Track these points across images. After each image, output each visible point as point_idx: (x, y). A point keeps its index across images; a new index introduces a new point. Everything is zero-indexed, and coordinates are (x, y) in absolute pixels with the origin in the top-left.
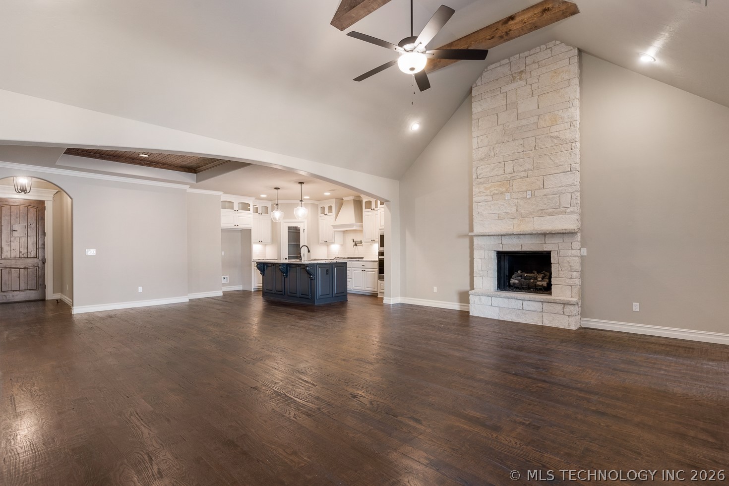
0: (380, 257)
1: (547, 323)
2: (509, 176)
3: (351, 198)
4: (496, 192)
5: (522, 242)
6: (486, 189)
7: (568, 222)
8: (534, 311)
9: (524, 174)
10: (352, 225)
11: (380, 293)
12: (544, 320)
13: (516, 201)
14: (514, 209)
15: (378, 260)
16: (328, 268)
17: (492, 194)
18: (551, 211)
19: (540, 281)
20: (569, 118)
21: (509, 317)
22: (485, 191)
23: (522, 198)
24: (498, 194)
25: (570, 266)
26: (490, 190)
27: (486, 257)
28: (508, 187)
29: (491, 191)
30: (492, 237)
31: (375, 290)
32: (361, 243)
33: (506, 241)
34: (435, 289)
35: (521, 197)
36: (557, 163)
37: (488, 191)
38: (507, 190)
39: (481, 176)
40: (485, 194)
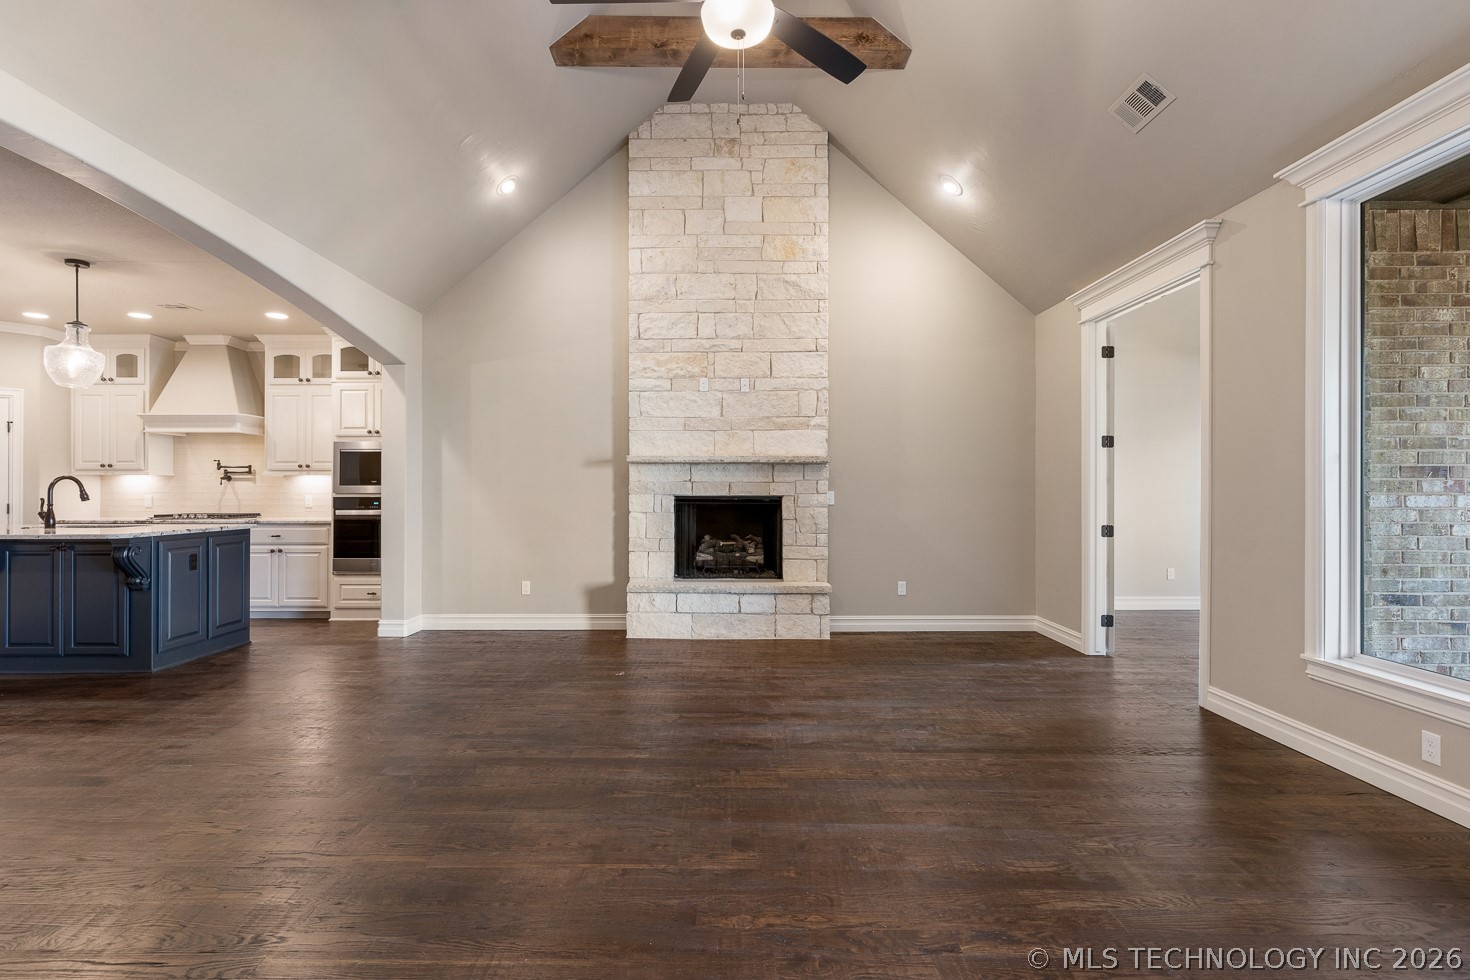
0: (338, 512)
1: (784, 634)
2: (707, 344)
3: (222, 340)
4: (681, 373)
5: (730, 479)
6: (659, 363)
7: (809, 444)
8: (759, 614)
9: (735, 344)
10: (230, 420)
11: (337, 609)
12: (779, 628)
13: (719, 395)
14: (716, 412)
15: (330, 518)
16: (193, 551)
17: (671, 375)
18: (784, 420)
19: (751, 554)
20: (815, 254)
21: (713, 631)
22: (657, 369)
23: (731, 392)
24: (684, 377)
25: (815, 524)
26: (669, 366)
27: (658, 509)
28: (704, 365)
29: (670, 370)
30: (671, 467)
31: (319, 602)
32: (250, 472)
33: (699, 475)
34: (526, 587)
35: (730, 388)
36: (795, 333)
37: (663, 369)
38: (702, 371)
39: (649, 335)
40: (655, 375)
